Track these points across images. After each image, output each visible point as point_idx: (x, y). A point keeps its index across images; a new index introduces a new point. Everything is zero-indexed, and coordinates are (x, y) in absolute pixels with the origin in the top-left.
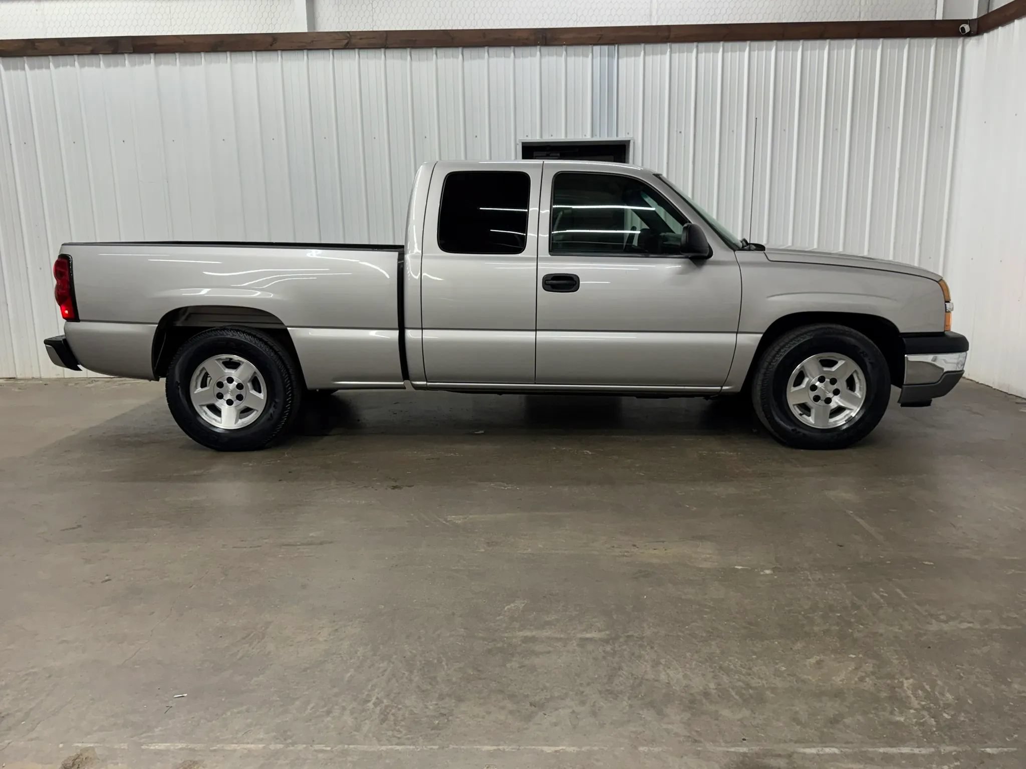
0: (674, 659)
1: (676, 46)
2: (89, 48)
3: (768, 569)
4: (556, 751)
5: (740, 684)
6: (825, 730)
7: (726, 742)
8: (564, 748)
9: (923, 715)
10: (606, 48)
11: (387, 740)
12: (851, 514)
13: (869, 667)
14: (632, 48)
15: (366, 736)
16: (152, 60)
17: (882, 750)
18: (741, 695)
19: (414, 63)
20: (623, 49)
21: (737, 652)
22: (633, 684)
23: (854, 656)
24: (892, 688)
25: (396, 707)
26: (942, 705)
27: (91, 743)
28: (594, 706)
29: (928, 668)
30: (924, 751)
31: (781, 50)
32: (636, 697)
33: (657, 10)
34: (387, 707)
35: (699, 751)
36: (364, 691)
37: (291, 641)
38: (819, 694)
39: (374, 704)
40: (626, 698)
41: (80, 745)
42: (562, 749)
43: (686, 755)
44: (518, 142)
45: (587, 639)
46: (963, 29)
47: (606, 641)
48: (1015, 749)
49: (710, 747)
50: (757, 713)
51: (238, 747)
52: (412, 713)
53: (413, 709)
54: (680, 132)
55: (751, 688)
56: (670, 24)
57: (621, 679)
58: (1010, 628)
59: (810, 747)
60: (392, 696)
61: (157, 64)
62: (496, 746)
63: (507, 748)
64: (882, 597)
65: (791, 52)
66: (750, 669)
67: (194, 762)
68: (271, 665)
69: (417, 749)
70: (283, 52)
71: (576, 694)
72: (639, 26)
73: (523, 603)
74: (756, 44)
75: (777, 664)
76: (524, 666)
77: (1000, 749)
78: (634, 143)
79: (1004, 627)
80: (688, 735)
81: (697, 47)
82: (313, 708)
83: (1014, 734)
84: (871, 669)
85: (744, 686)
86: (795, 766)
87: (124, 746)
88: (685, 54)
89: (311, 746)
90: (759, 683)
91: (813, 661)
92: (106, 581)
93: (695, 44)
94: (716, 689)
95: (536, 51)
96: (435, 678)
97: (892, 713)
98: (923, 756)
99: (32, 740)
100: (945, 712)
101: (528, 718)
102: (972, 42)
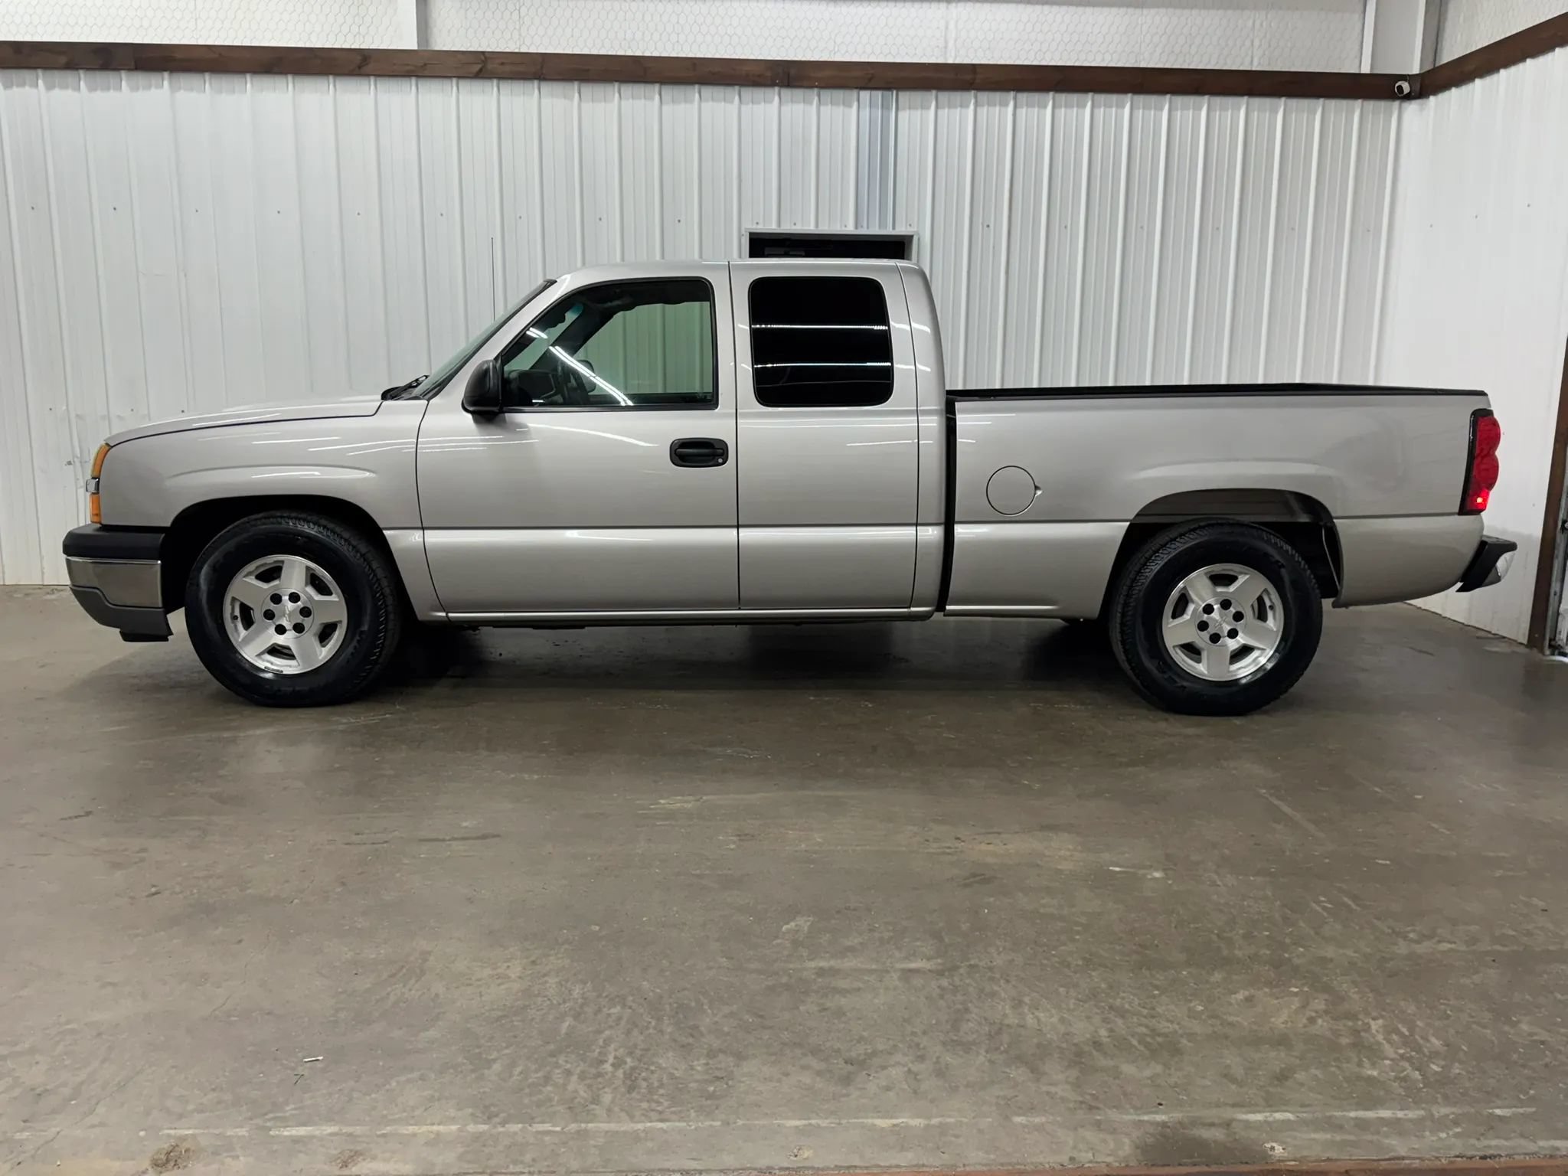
0: (1042, 996)
1: (984, 96)
2: (63, 60)
3: (1156, 870)
4: (894, 1125)
5: (1144, 1030)
6: (1271, 1089)
7: (1136, 1108)
8: (904, 1120)
9: (1402, 1066)
10: (878, 94)
11: (643, 1115)
12: (1264, 793)
13: (1319, 1004)
14: (917, 96)
15: (609, 1110)
16: (166, 83)
17: (1353, 1114)
18: (1147, 1045)
19: (584, 105)
20: (905, 97)
21: (1130, 986)
22: (990, 1031)
23: (1296, 990)
24: (1356, 1032)
25: (647, 1069)
26: (1427, 1054)
27: (190, 1128)
28: (937, 1062)
29: (1402, 1003)
30: (1412, 1114)
31: (1139, 109)
32: (997, 1049)
33: (956, 40)
34: (633, 1069)
35: (1098, 1120)
36: (594, 1047)
37: (467, 979)
38: (1256, 1041)
39: (613, 1065)
40: (982, 1052)
41: (172, 1132)
42: (903, 1122)
43: (1082, 1126)
44: (743, 232)
45: (910, 970)
46: (1400, 88)
47: (940, 973)
48: (1534, 1109)
49: (1114, 1115)
50: (1173, 1069)
51: (419, 1129)
52: (672, 1076)
53: (672, 1071)
54: (988, 226)
55: (1159, 1035)
56: (974, 62)
57: (971, 1025)
58: (1506, 949)
59: (1254, 1113)
60: (638, 1052)
61: (173, 89)
62: (805, 1119)
63: (824, 1123)
64: (1325, 908)
65: (1152, 112)
66: (1153, 1009)
67: (356, 1152)
68: (444, 1013)
69: (690, 1126)
70: (378, 79)
71: (910, 1047)
72: (929, 64)
73: (809, 921)
74: (1101, 98)
75: (1191, 1001)
76: (825, 1009)
77: (1514, 1109)
78: (919, 239)
79: (1498, 947)
80: (1081, 1099)
81: (1015, 99)
82: (521, 1073)
83: (1530, 1089)
84: (1322, 1007)
85: (1148, 1032)
86: (1237, 1137)
87: (242, 1132)
88: (997, 108)
89: (530, 1126)
90: (1168, 1027)
91: (1240, 996)
92: (154, 894)
93: (1012, 94)
94: (1109, 1037)
95: (773, 94)
96: (696, 1027)
97: (1360, 1064)
98: (1411, 1120)
99: (93, 1126)
100: (1434, 1063)
101: (847, 1080)
102: (1412, 108)
